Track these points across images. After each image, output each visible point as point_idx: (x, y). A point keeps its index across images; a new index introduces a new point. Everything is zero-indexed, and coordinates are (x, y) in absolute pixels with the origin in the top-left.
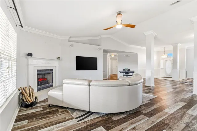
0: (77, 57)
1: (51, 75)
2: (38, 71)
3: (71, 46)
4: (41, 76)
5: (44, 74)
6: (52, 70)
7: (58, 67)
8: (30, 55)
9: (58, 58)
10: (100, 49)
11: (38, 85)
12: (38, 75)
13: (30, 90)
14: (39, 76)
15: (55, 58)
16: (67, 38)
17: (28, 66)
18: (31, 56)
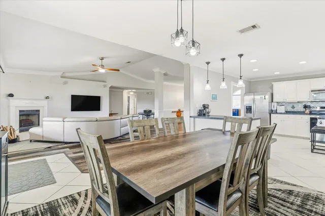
0: (72, 95)
1: (37, 116)
2: (20, 111)
3: (65, 83)
4: (24, 118)
5: (28, 115)
6: (39, 111)
7: (46, 108)
8: (11, 95)
9: (47, 98)
10: (105, 86)
11: (20, 126)
12: (20, 115)
13: (12, 130)
14: (21, 117)
15: (43, 98)
16: (60, 74)
17: (9, 107)
18: (13, 97)
